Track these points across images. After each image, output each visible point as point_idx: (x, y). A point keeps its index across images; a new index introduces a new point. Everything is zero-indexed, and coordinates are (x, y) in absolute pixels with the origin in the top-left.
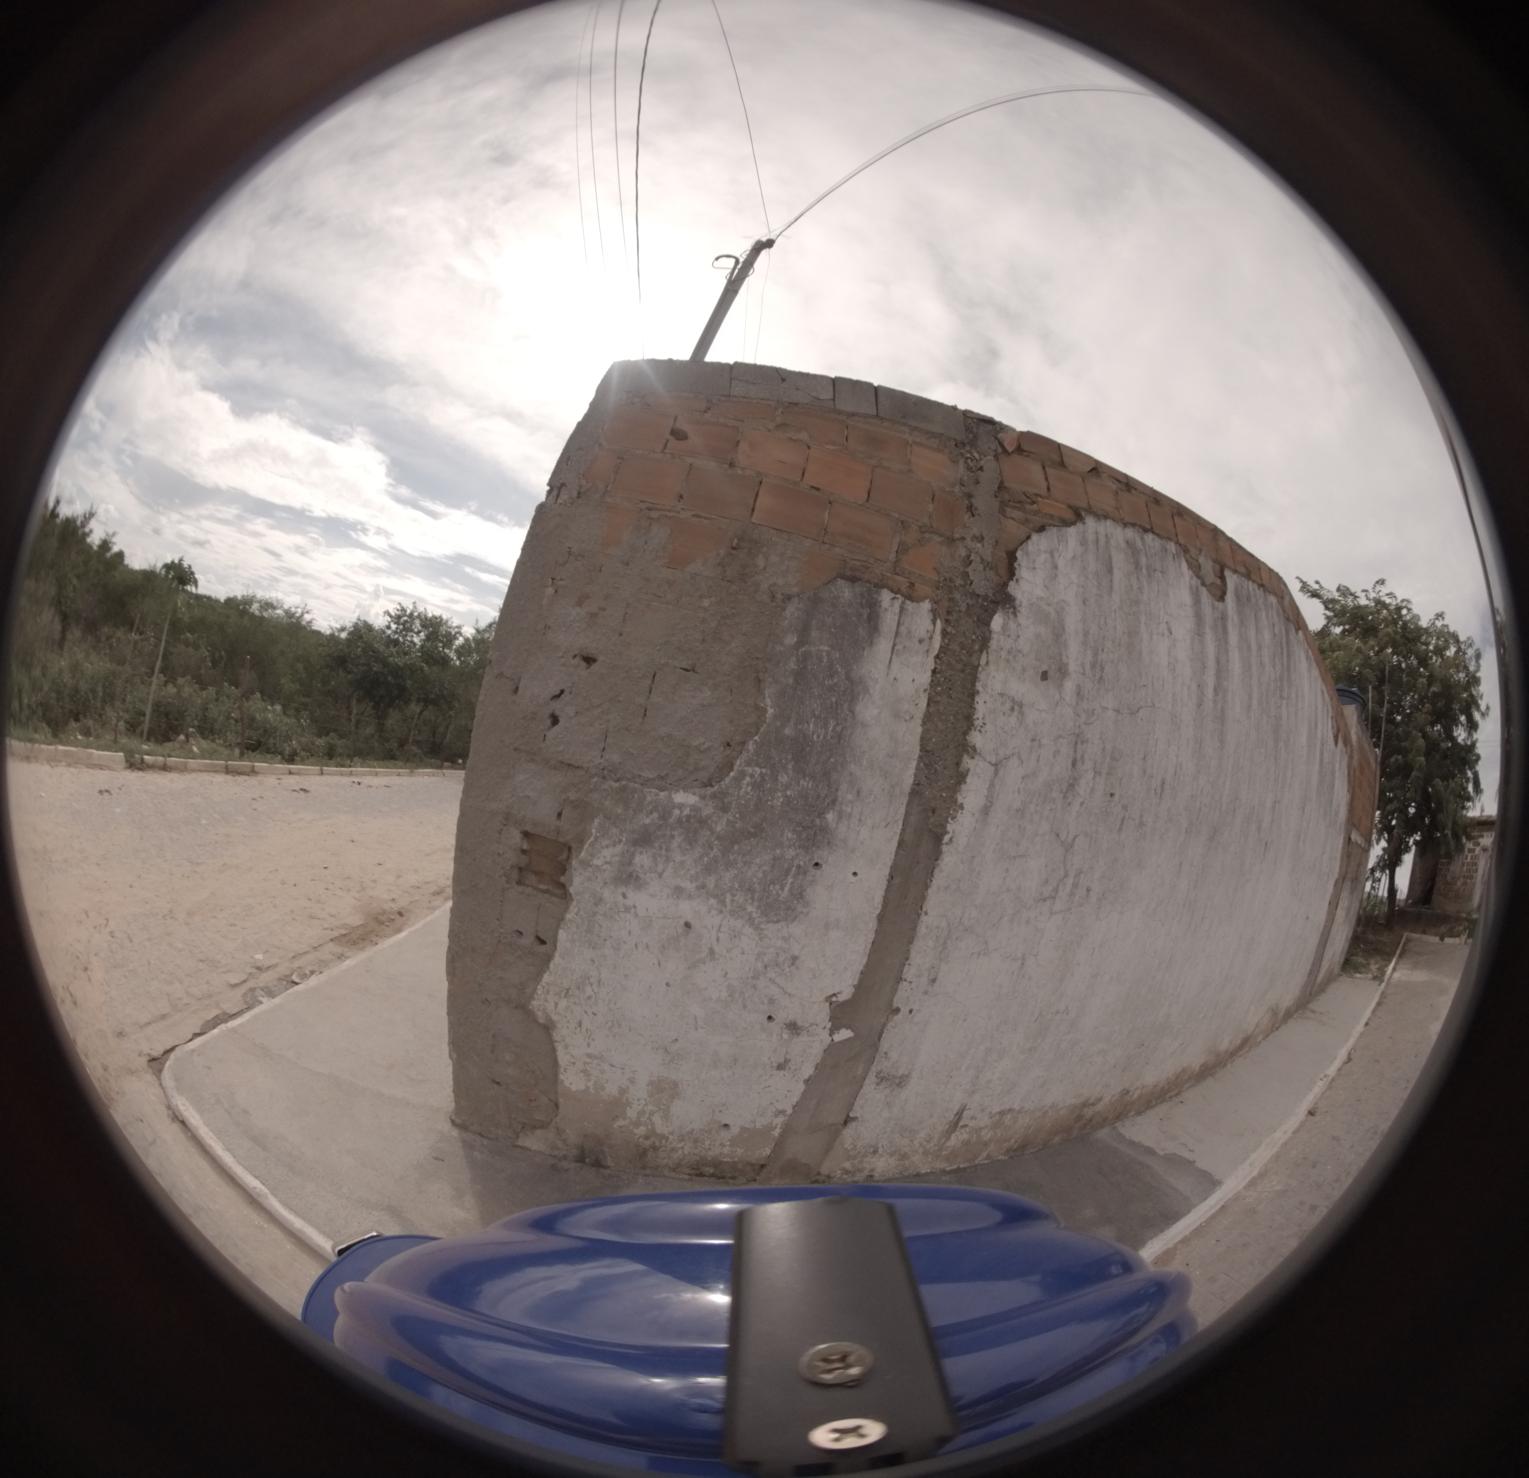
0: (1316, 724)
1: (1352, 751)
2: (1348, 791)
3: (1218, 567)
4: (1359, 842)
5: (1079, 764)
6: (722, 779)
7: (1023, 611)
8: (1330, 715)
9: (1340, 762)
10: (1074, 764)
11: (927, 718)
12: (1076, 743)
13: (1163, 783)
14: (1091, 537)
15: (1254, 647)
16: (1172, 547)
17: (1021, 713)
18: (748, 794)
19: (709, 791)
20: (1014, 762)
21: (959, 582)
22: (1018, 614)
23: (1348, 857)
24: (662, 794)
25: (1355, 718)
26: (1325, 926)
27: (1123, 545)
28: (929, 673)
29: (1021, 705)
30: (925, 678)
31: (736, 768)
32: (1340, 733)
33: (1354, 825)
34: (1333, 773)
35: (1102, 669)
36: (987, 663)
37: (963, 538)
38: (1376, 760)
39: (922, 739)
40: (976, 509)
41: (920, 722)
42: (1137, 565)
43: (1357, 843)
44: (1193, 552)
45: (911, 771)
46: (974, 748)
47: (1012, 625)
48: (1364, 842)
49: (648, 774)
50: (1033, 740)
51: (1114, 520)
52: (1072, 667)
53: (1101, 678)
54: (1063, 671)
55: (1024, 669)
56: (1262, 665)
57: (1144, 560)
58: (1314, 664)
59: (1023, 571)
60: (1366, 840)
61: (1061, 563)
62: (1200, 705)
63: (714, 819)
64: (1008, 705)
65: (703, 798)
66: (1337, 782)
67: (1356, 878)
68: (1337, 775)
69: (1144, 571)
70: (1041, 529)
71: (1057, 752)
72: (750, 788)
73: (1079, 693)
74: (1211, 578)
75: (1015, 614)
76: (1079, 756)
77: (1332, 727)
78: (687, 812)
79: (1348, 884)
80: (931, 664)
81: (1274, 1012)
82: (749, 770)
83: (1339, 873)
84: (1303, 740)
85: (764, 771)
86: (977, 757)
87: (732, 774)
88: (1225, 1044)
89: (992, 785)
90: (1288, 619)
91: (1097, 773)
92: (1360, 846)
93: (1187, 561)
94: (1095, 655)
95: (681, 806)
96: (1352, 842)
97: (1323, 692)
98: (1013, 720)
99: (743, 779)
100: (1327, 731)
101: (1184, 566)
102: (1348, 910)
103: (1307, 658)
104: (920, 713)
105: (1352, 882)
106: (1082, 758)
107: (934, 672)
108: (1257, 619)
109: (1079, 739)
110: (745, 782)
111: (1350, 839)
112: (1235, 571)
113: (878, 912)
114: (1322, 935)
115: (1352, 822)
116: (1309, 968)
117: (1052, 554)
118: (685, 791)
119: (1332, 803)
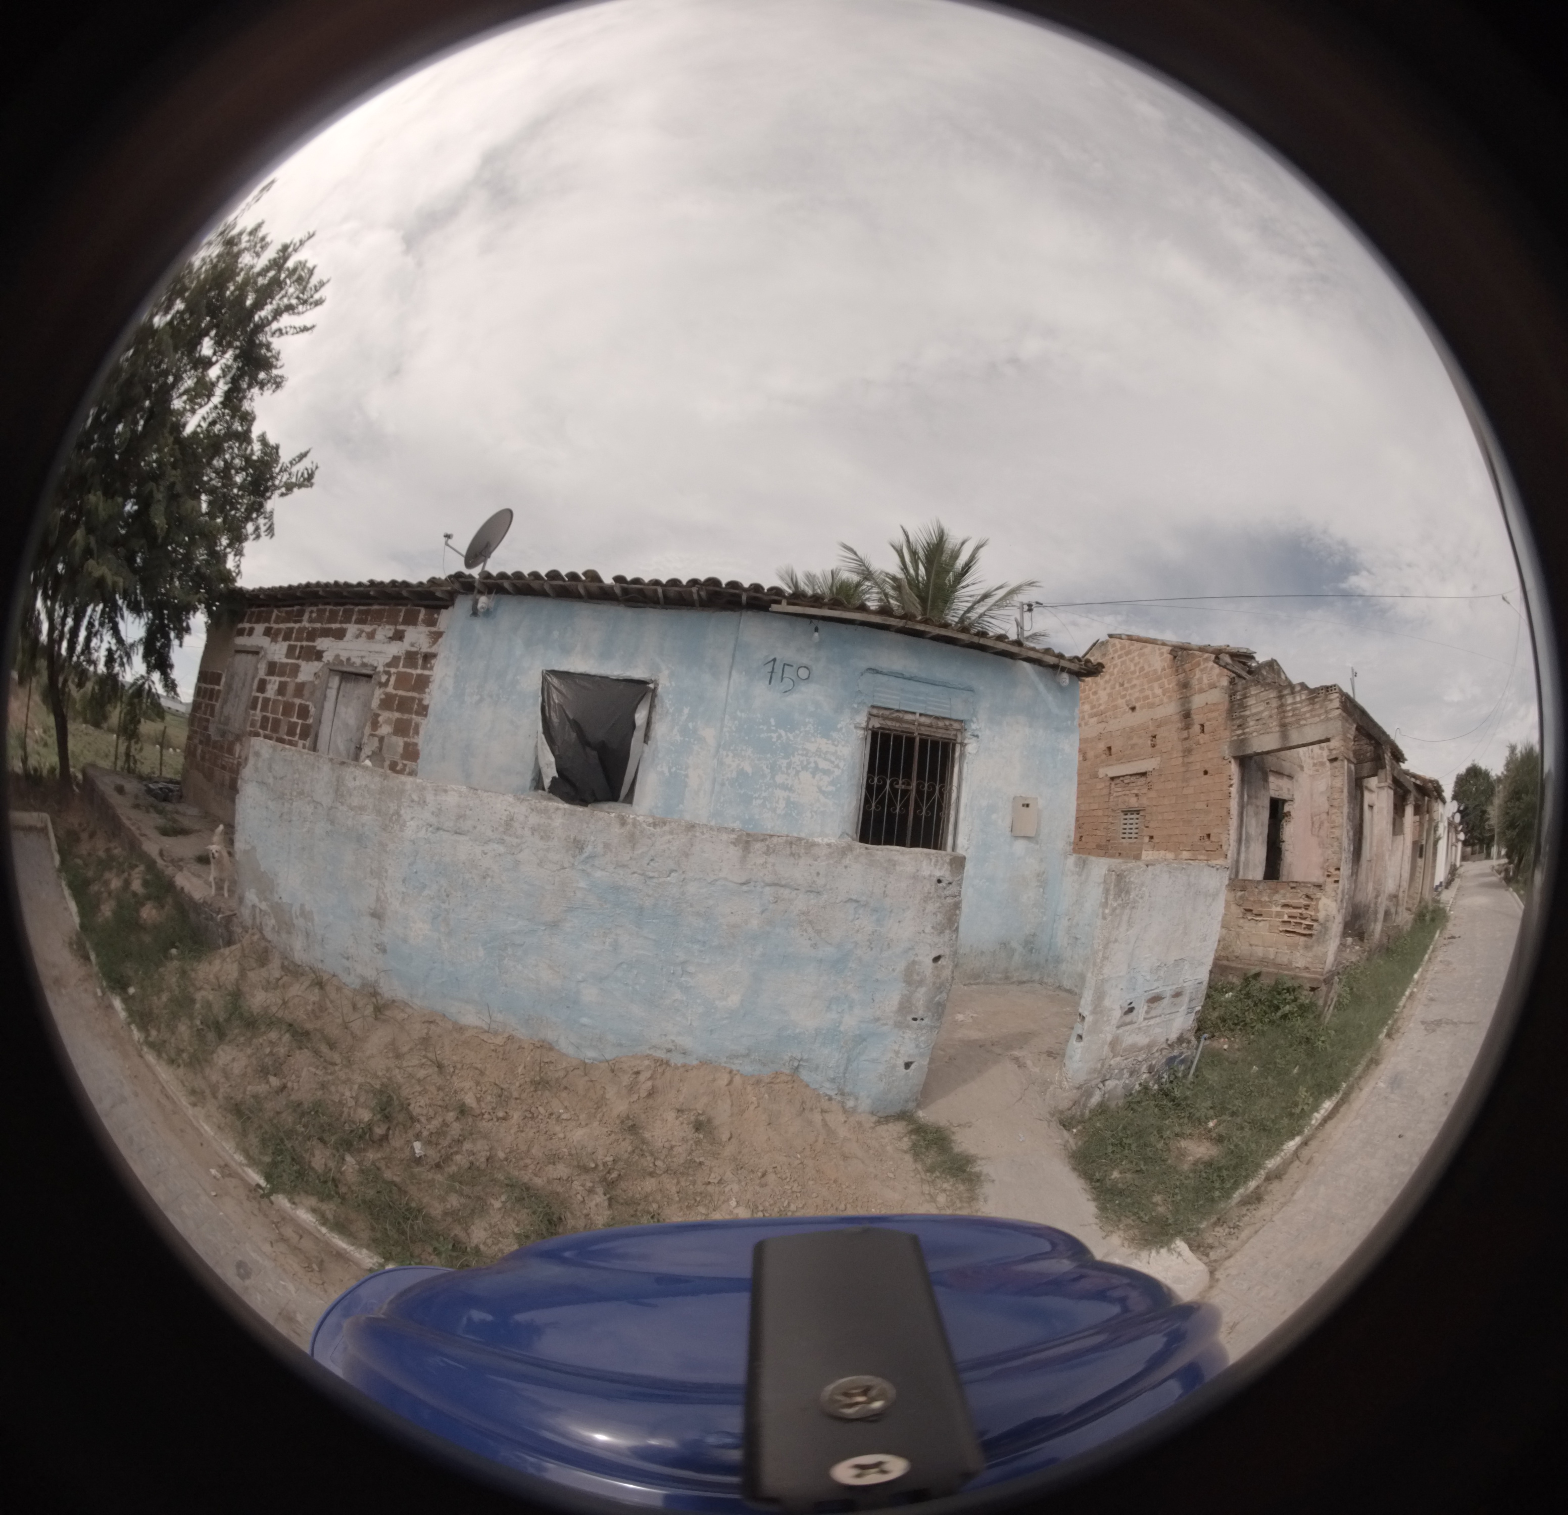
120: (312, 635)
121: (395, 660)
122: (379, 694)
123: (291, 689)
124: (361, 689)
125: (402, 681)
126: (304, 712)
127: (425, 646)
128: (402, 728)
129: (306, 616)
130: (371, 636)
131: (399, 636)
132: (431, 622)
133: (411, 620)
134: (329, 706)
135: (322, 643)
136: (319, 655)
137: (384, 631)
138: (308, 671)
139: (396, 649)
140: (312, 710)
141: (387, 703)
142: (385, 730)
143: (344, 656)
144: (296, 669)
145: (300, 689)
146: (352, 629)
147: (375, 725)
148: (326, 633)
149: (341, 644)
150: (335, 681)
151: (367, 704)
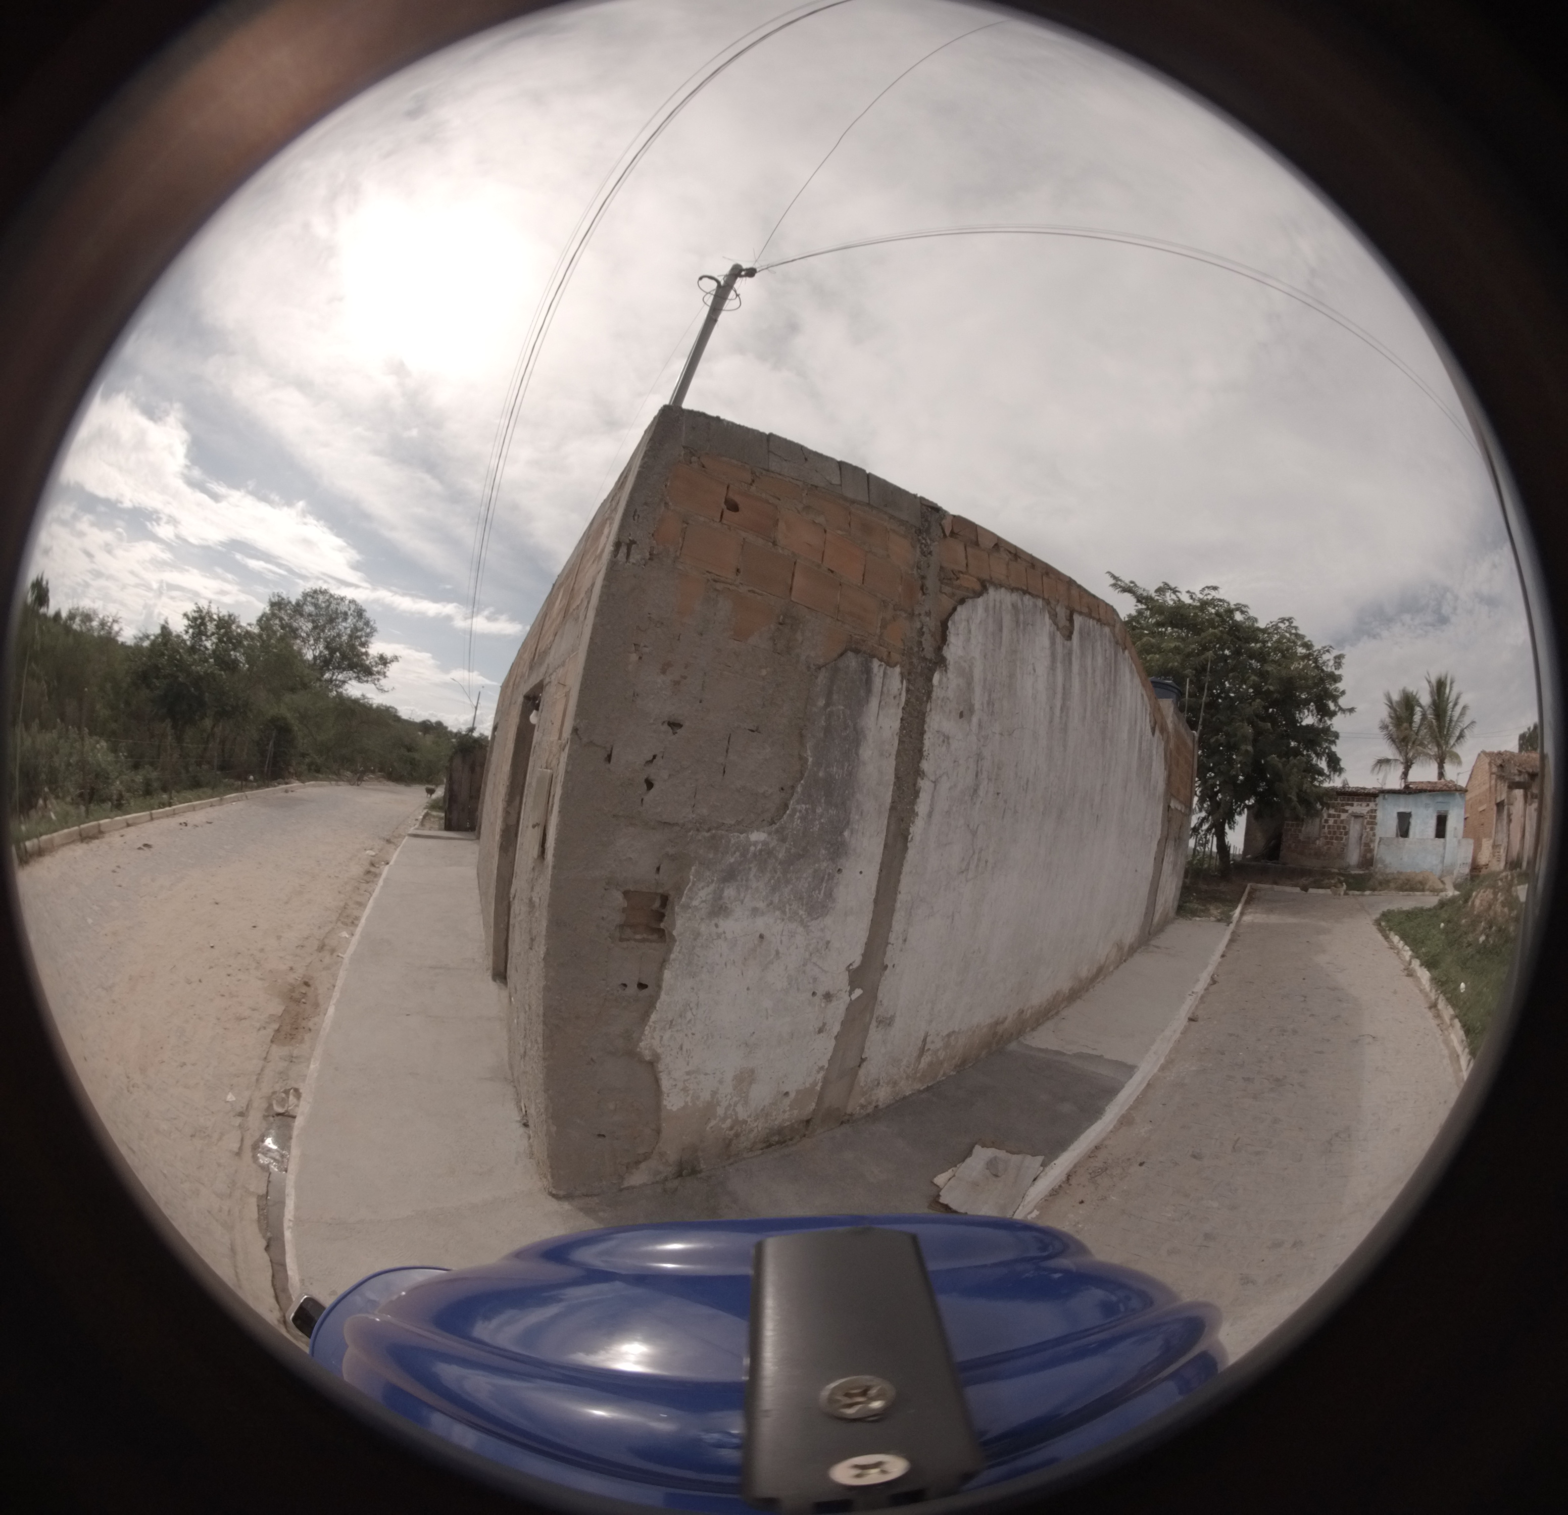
0: (1136, 722)
1: (1168, 737)
2: (1165, 769)
3: (1068, 612)
4: (1179, 808)
5: (979, 774)
6: (782, 817)
7: (951, 668)
8: (1148, 712)
9: (1157, 748)
10: (977, 775)
11: (899, 754)
12: (978, 761)
13: (1028, 781)
14: (991, 604)
15: (1090, 671)
16: (1040, 603)
17: (949, 743)
18: (798, 825)
19: (774, 827)
20: (945, 778)
21: (916, 649)
22: (948, 671)
23: (1169, 821)
24: (742, 836)
25: (1172, 709)
26: (1153, 877)
27: (1010, 607)
28: (899, 721)
29: (948, 738)
30: (897, 725)
31: (790, 807)
32: (1158, 725)
33: (1172, 795)
34: (1151, 757)
35: (993, 705)
36: (931, 710)
37: (920, 615)
38: (1194, 741)
39: (896, 769)
40: (927, 589)
41: (894, 757)
42: (1017, 622)
43: (1176, 809)
44: (1053, 602)
45: (890, 793)
46: (923, 772)
47: (945, 680)
48: (1184, 807)
49: (730, 821)
50: (955, 762)
51: (1006, 588)
52: (977, 706)
53: (993, 712)
54: (971, 710)
55: (950, 712)
56: (1095, 684)
57: (1021, 617)
58: (1136, 675)
59: (952, 638)
60: (1186, 807)
61: (973, 627)
62: (1051, 721)
63: (778, 849)
64: (941, 739)
65: (770, 834)
66: (1154, 764)
67: (1179, 838)
68: (1154, 757)
69: (1021, 626)
70: (962, 601)
71: (968, 768)
72: (799, 821)
73: (980, 725)
74: (1063, 622)
75: (946, 671)
76: (979, 770)
77: (1150, 721)
78: (759, 847)
79: (1171, 843)
80: (900, 715)
81: (1119, 946)
82: (799, 807)
83: (1162, 834)
84: (1125, 735)
85: (807, 806)
86: (925, 778)
87: (788, 812)
88: (1085, 972)
89: (933, 797)
90: (1117, 643)
91: (990, 779)
92: (1181, 811)
93: (1049, 612)
94: (990, 695)
95: (755, 844)
96: (1172, 810)
97: (1142, 695)
98: (944, 749)
99: (795, 814)
100: (1146, 725)
101: (1047, 616)
102: (1175, 864)
103: (1131, 672)
104: (894, 752)
105: (1175, 841)
106: (981, 770)
107: (902, 719)
108: (1093, 648)
109: (979, 757)
110: (796, 817)
111: (1169, 807)
112: (1081, 613)
113: (874, 897)
114: (1152, 884)
115: (1171, 791)
116: (1143, 910)
117: (968, 621)
118: (758, 831)
119: (1150, 780)
120: (1343, 805)
121: (1368, 812)
122: (1366, 821)
123: (1339, 822)
124: (1360, 820)
125: (1371, 817)
126: (1344, 828)
127: (1374, 808)
128: (1372, 829)
129: (1339, 799)
130: (1361, 805)
131: (1368, 805)
132: (1375, 801)
133: (1370, 801)
134: (1352, 825)
135: (1347, 808)
136: (1346, 811)
137: (1364, 804)
138: (1344, 816)
139: (1368, 809)
140: (1347, 827)
141: (1368, 823)
142: (1368, 830)
143: (1355, 811)
144: (1339, 816)
145: (1342, 822)
146: (1355, 803)
147: (1366, 829)
148: (1348, 805)
149: (1353, 808)
150: (1353, 818)
151: (1362, 824)
